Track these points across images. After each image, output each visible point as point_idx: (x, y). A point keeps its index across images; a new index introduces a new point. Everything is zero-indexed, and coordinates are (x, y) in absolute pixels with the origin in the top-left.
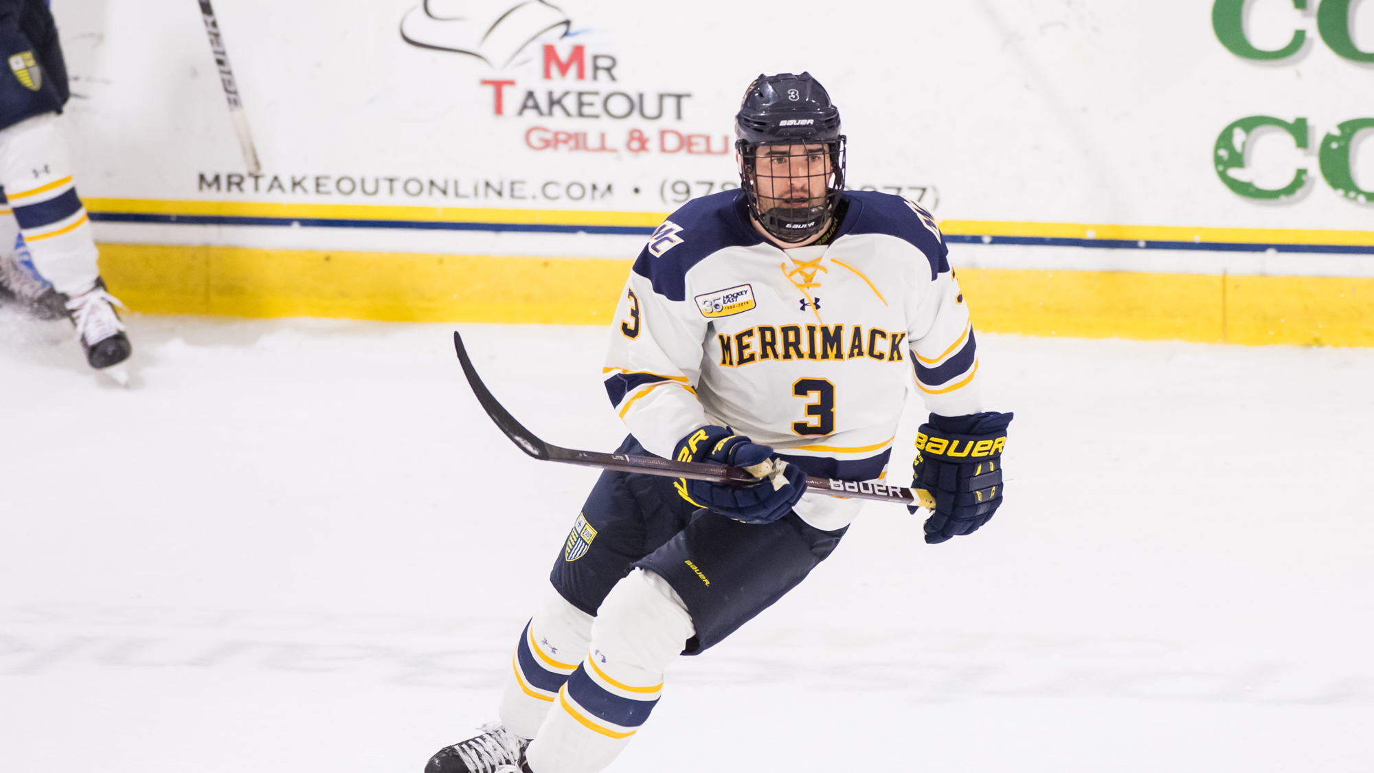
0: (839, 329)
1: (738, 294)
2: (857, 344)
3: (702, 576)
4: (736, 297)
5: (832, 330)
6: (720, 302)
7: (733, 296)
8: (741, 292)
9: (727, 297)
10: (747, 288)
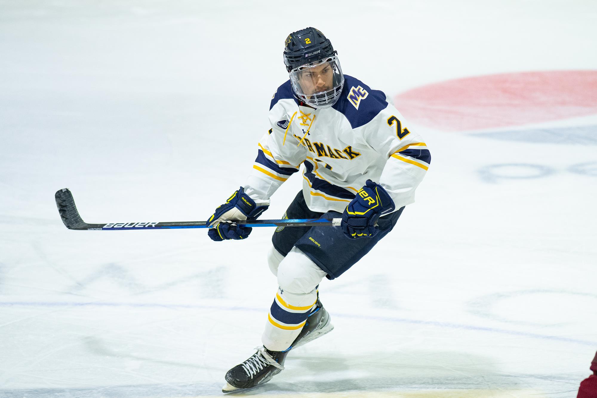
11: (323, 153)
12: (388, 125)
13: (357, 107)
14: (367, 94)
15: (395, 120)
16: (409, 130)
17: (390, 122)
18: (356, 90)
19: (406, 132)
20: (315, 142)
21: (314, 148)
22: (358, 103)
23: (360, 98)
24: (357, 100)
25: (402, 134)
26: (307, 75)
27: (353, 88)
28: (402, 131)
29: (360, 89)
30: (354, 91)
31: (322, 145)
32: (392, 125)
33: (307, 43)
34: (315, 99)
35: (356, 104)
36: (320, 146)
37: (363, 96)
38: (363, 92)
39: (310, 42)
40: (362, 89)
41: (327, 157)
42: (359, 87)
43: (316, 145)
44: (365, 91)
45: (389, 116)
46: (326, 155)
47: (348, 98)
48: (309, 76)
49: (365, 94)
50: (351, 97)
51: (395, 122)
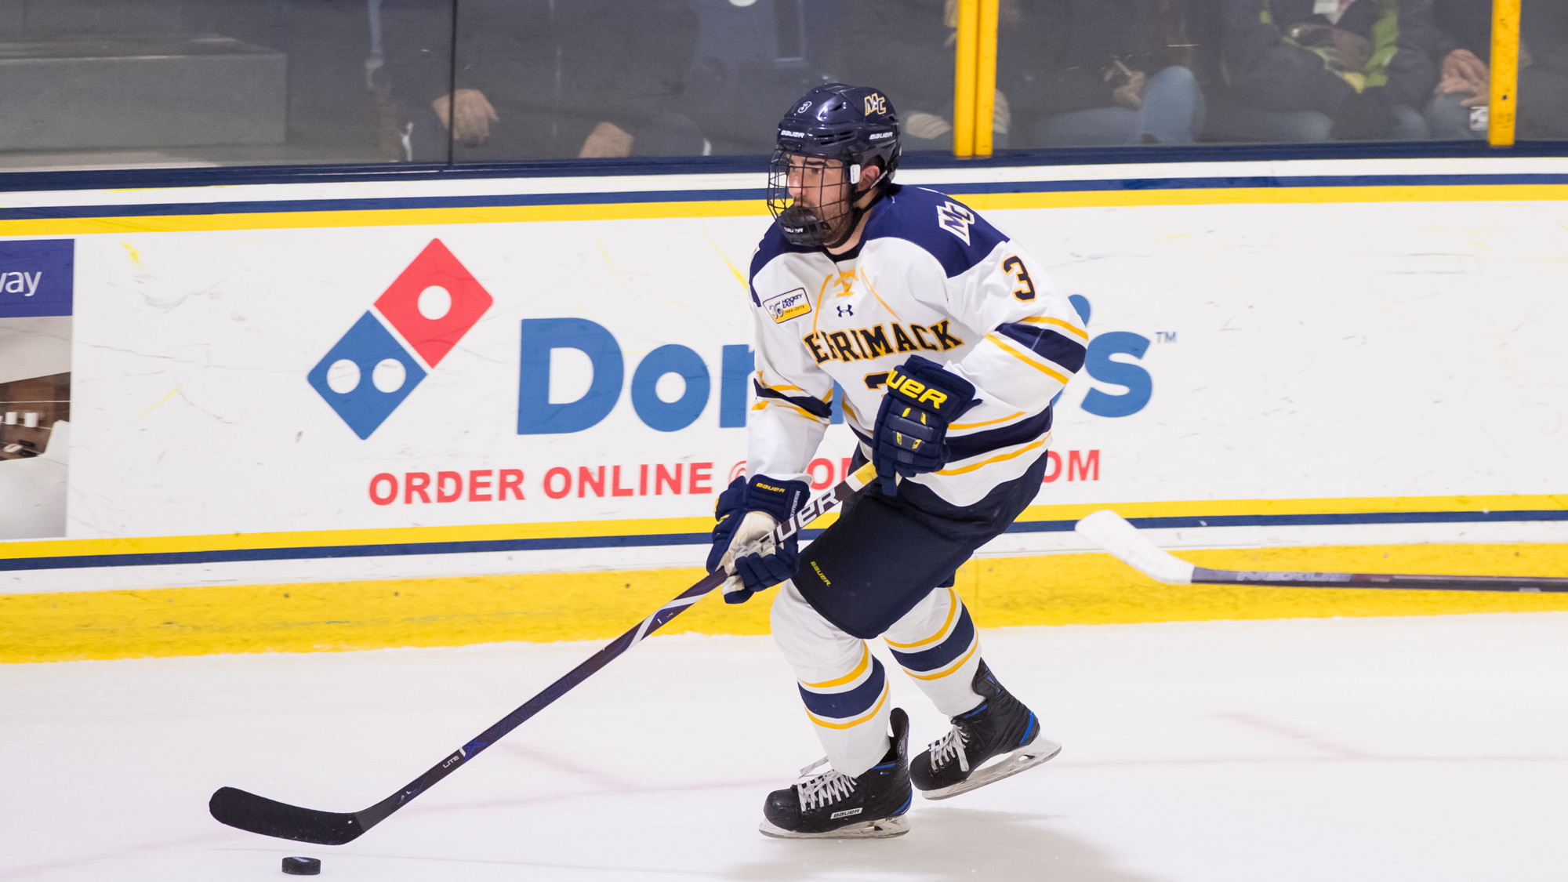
0: (878, 329)
1: (794, 298)
2: (902, 339)
3: (823, 577)
4: (793, 301)
5: (872, 332)
6: (780, 306)
7: (790, 300)
8: (797, 296)
9: (786, 301)
10: (801, 292)
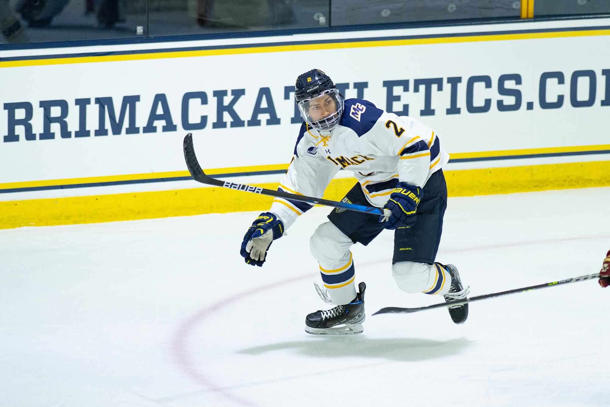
11: (345, 163)
12: (387, 128)
13: (359, 120)
14: (365, 108)
15: (391, 123)
16: (403, 128)
17: (388, 125)
18: (356, 107)
19: (402, 130)
20: (336, 158)
21: (337, 162)
22: (359, 116)
23: (360, 113)
24: (358, 115)
25: (399, 133)
26: (313, 108)
27: (353, 106)
28: (399, 131)
29: (358, 105)
30: (354, 109)
31: (342, 157)
32: (390, 128)
33: (308, 81)
34: (326, 122)
35: (358, 118)
36: (341, 159)
37: (362, 110)
38: (361, 108)
39: (311, 80)
40: (360, 105)
41: (350, 166)
42: (357, 104)
43: (337, 159)
44: (363, 106)
45: (386, 121)
46: (349, 164)
47: (351, 115)
48: (315, 108)
49: (363, 108)
50: (353, 113)
51: (391, 125)
